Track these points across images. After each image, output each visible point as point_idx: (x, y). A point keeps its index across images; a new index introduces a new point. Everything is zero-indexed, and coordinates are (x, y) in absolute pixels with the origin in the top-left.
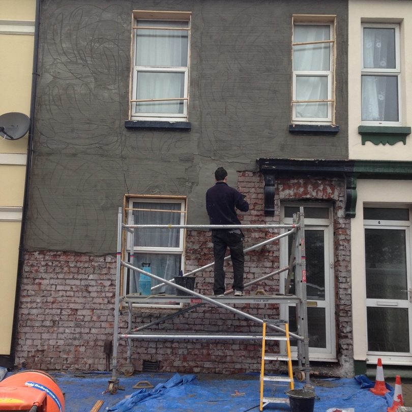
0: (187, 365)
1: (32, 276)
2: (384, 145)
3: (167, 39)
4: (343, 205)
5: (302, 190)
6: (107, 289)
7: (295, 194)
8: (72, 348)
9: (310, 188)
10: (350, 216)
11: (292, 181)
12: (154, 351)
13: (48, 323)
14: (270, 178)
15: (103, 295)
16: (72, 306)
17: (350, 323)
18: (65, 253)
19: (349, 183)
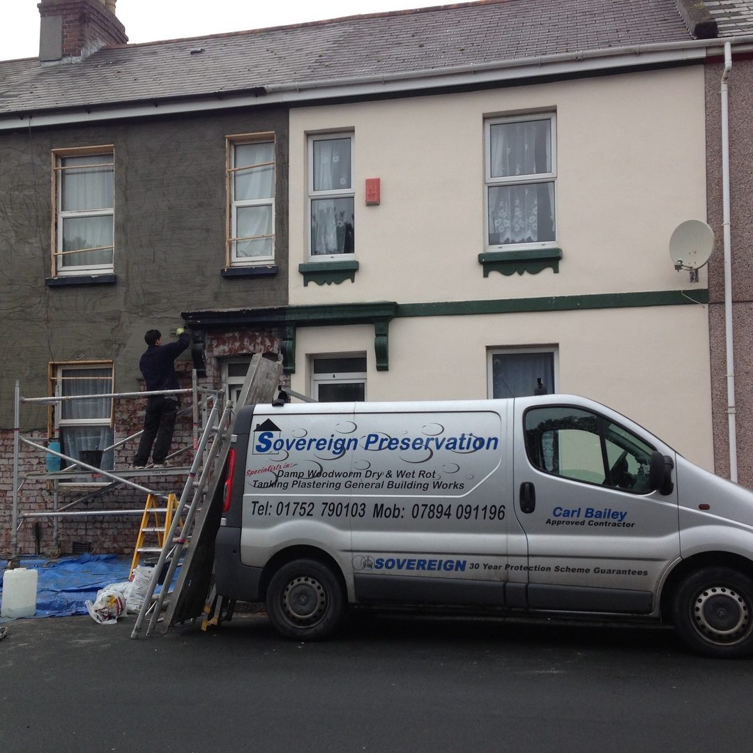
0: (117, 546)
2: (329, 284)
5: (237, 344)
6: (35, 467)
7: (230, 350)
8: (4, 531)
9: (246, 342)
10: (289, 371)
11: (227, 335)
12: (83, 532)
14: (198, 333)
19: (285, 334)
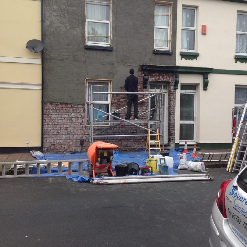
1: (47, 113)
2: (189, 60)
3: (99, 6)
4: (173, 84)
5: (158, 78)
6: (80, 119)
7: (155, 80)
8: (67, 143)
9: (161, 77)
10: (175, 88)
11: (154, 74)
13: (56, 133)
14: (146, 73)
15: (78, 121)
16: (65, 126)
17: (174, 130)
18: (61, 104)
19: (176, 75)
